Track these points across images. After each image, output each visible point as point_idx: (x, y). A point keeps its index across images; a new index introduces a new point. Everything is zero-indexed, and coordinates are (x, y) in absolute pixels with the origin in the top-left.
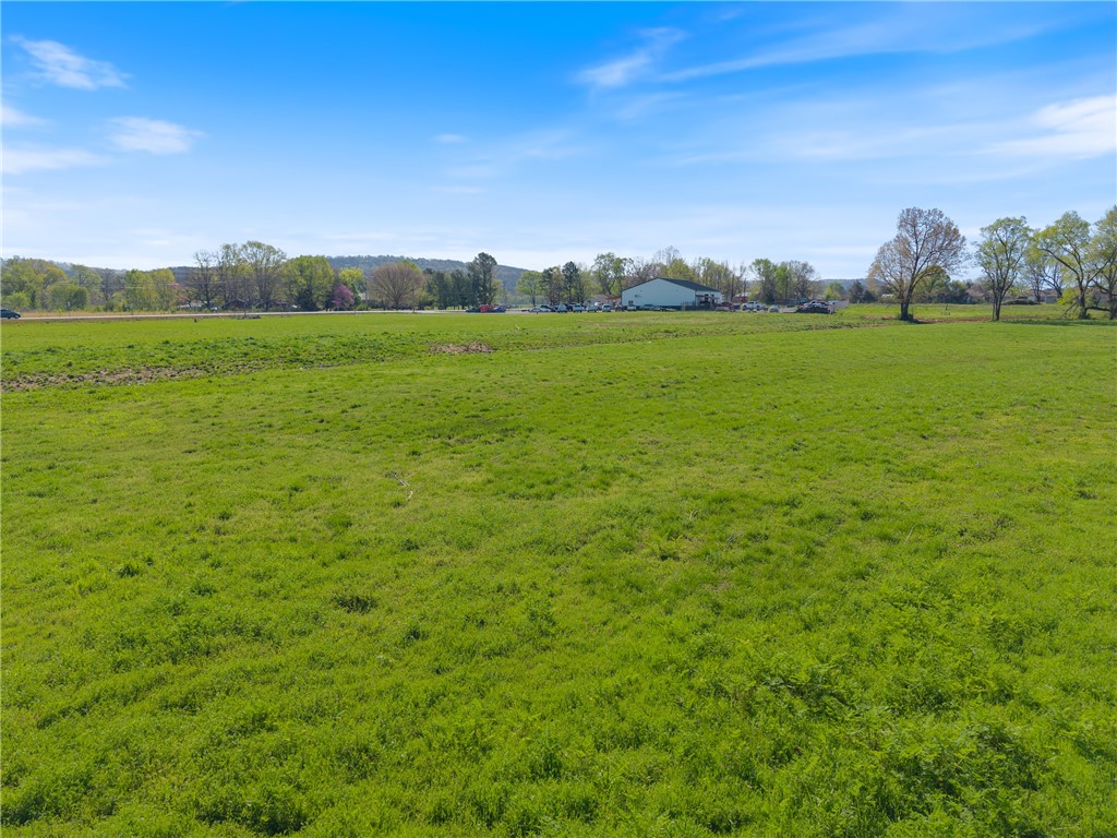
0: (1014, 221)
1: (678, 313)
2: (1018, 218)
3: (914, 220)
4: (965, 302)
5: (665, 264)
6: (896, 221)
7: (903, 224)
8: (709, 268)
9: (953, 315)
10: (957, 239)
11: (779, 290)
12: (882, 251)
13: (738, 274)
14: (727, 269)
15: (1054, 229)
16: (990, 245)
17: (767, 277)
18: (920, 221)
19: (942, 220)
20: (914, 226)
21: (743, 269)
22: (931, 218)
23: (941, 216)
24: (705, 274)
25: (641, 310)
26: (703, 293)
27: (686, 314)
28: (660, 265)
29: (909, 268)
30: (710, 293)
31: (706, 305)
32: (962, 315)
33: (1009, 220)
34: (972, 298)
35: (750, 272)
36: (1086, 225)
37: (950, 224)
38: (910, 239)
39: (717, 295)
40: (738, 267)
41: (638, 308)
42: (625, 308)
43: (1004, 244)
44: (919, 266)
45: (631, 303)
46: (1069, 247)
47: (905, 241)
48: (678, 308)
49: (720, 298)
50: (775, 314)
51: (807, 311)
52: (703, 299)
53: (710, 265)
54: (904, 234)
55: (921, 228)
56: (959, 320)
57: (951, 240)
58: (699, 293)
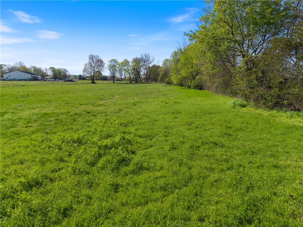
0: (115, 60)
1: (26, 81)
2: (116, 59)
3: (93, 58)
4: (107, 80)
5: (19, 67)
6: (88, 58)
7: (90, 58)
8: (35, 69)
9: (104, 82)
10: (103, 63)
11: (58, 76)
12: (85, 65)
13: (45, 71)
14: (41, 70)
15: (123, 62)
16: (110, 65)
17: (54, 72)
18: (94, 58)
19: (99, 58)
20: (93, 59)
21: (46, 70)
22: (96, 57)
23: (99, 57)
24: (34, 71)
25: (12, 80)
26: (34, 76)
27: (29, 82)
28: (17, 67)
29: (93, 70)
30: (36, 76)
31: (35, 79)
32: (106, 82)
33: (114, 60)
34: (108, 79)
35: (49, 71)
36: (129, 62)
37: (101, 59)
38: (92, 62)
39: (38, 76)
40: (45, 69)
41: (10, 80)
42: (5, 80)
43: (113, 65)
44: (95, 70)
45: (7, 78)
46: (126, 67)
47: (91, 63)
48: (26, 80)
49: (40, 77)
50: (58, 82)
51: (67, 81)
52: (34, 77)
53: (35, 68)
54: (90, 61)
55: (94, 60)
56: (105, 83)
57: (102, 63)
58: (32, 75)
